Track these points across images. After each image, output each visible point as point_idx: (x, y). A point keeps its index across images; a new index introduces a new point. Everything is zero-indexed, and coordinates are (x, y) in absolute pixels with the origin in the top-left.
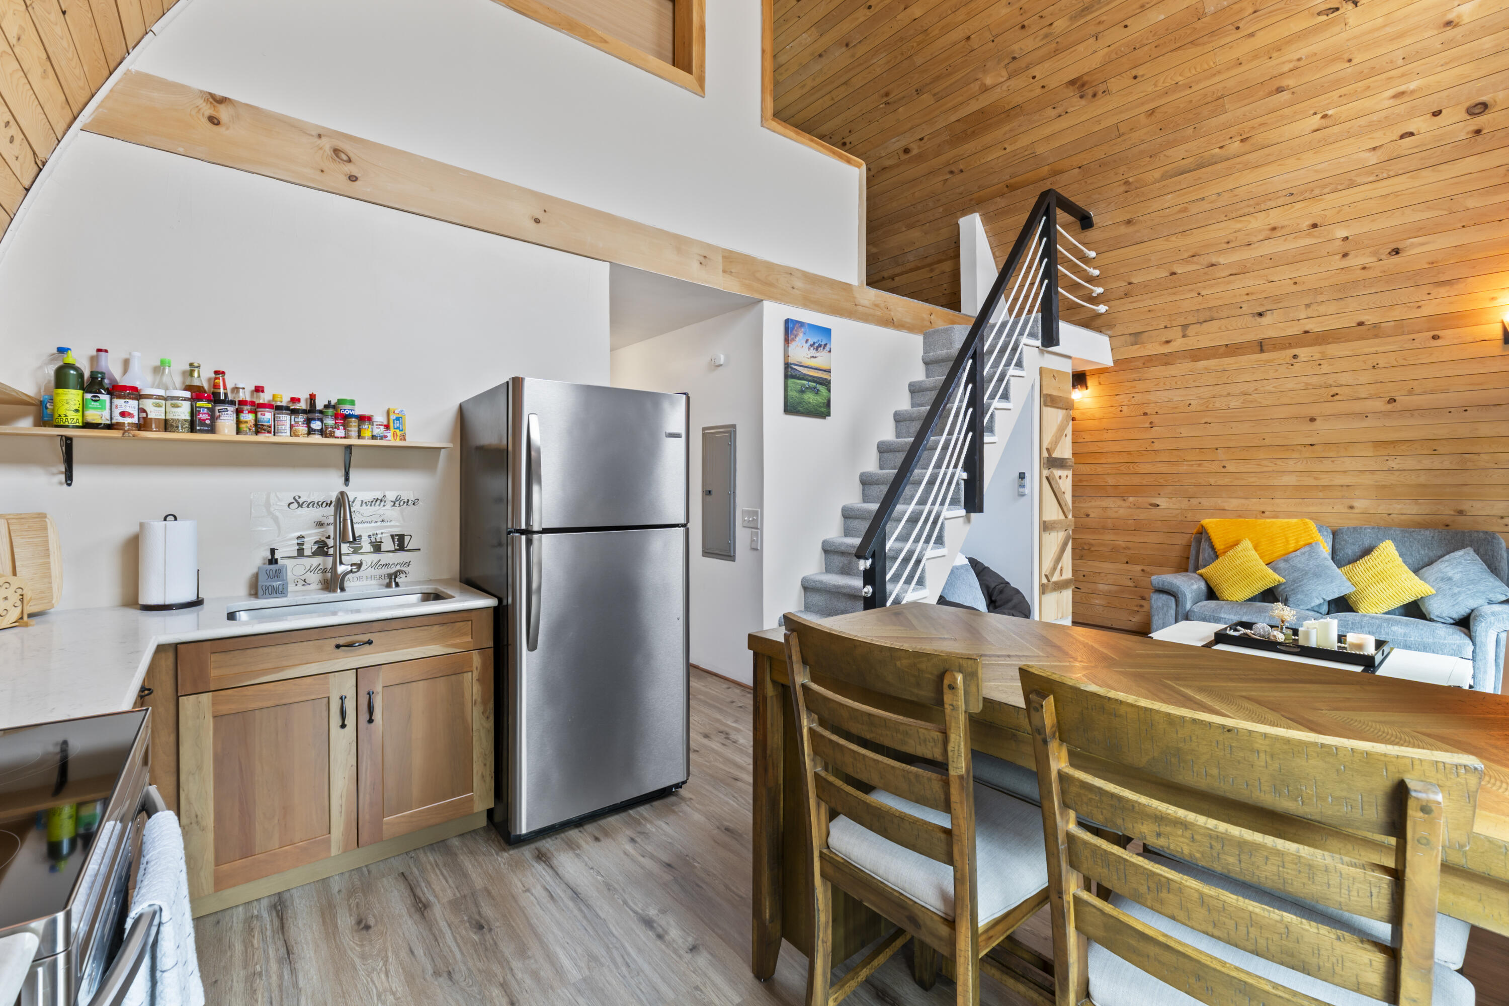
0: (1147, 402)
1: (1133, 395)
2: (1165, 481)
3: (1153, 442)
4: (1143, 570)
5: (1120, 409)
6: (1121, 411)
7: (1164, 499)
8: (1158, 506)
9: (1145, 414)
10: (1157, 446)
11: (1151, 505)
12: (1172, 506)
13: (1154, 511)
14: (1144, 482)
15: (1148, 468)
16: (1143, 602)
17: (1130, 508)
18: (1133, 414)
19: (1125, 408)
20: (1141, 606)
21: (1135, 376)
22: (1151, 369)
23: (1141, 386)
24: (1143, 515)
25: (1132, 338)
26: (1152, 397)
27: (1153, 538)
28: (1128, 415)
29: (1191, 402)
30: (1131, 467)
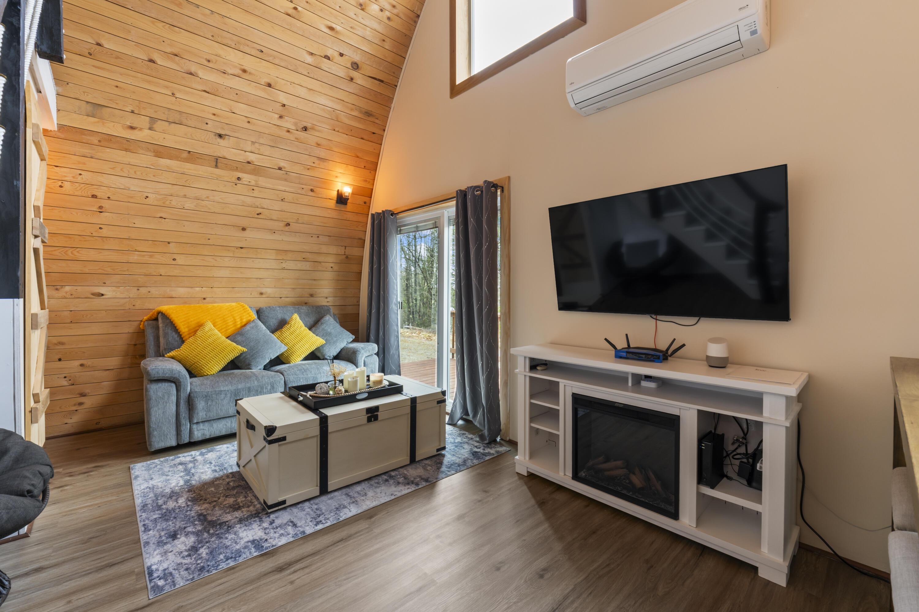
0: (99, 184)
1: (80, 172)
2: (113, 270)
3: (100, 228)
4: (82, 365)
5: (60, 183)
6: (61, 186)
7: (110, 288)
8: (103, 295)
9: (94, 196)
10: (105, 232)
11: (93, 294)
12: (119, 295)
13: (97, 302)
14: (86, 270)
15: (93, 255)
16: (82, 400)
17: (65, 298)
18: (76, 193)
19: (67, 185)
20: (81, 404)
21: (86, 150)
22: (108, 150)
23: (92, 164)
24: (82, 305)
25: (89, 108)
26: (105, 180)
27: (95, 329)
28: (71, 193)
29: (149, 195)
30: (69, 252)
